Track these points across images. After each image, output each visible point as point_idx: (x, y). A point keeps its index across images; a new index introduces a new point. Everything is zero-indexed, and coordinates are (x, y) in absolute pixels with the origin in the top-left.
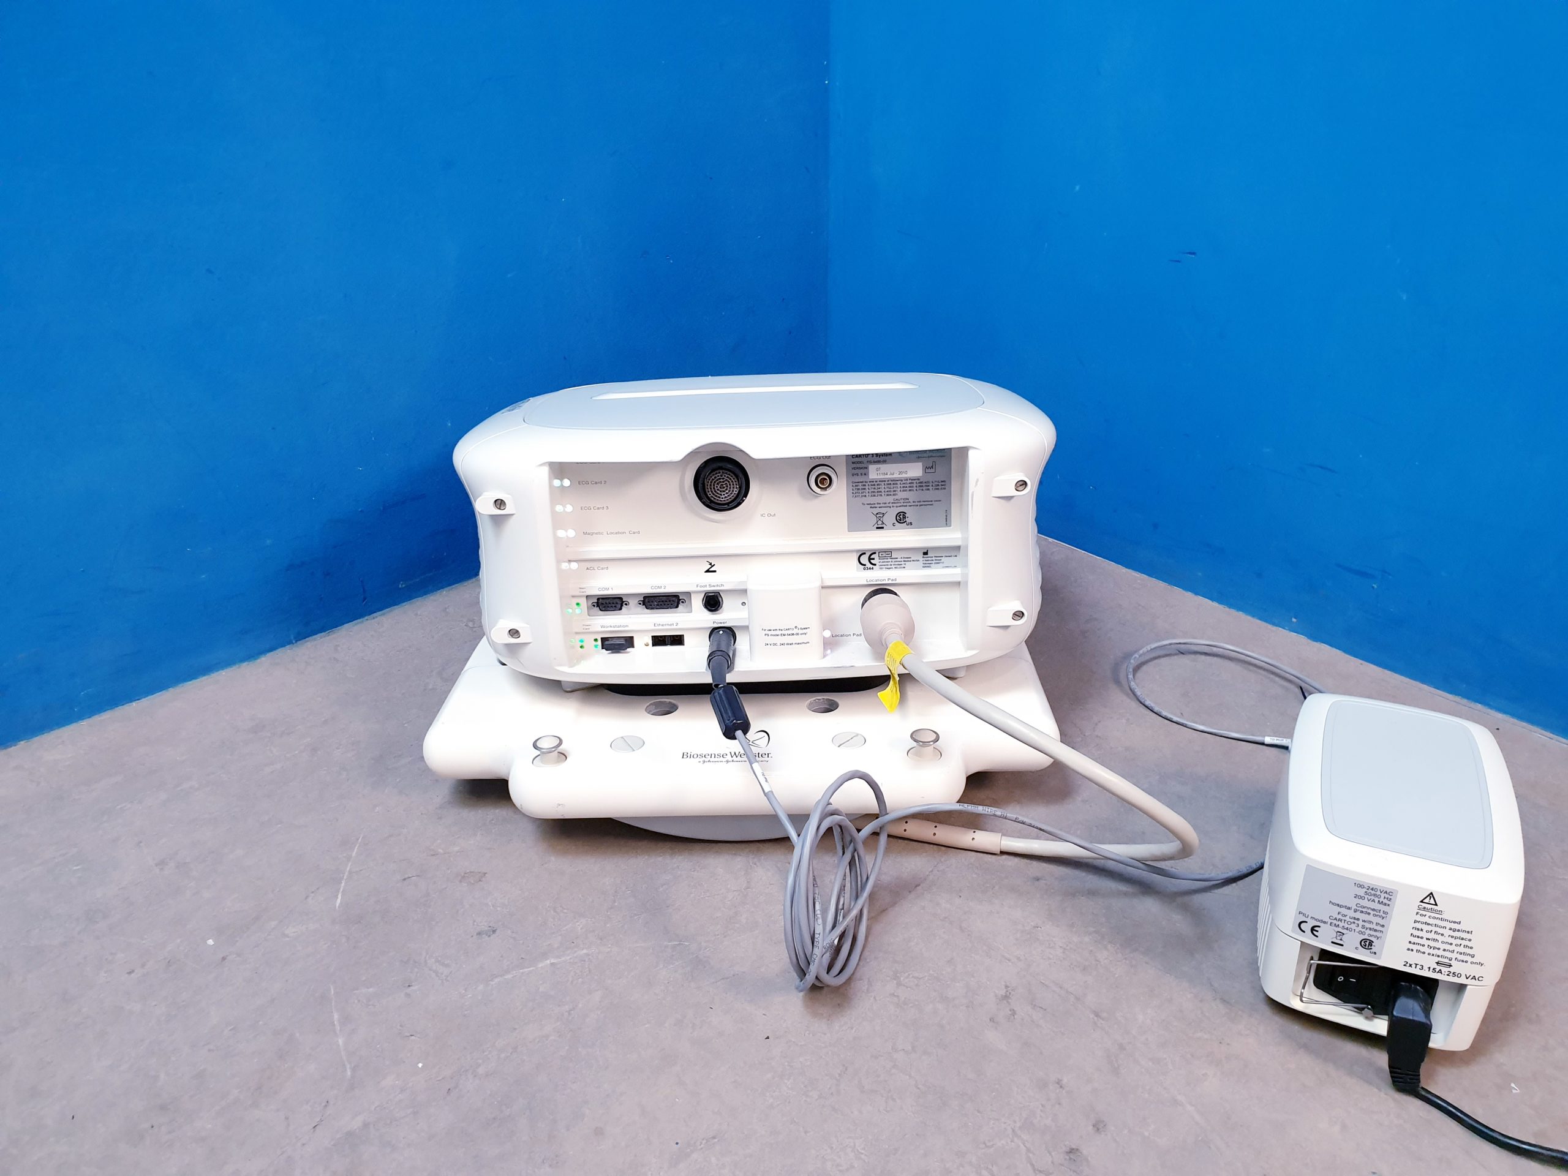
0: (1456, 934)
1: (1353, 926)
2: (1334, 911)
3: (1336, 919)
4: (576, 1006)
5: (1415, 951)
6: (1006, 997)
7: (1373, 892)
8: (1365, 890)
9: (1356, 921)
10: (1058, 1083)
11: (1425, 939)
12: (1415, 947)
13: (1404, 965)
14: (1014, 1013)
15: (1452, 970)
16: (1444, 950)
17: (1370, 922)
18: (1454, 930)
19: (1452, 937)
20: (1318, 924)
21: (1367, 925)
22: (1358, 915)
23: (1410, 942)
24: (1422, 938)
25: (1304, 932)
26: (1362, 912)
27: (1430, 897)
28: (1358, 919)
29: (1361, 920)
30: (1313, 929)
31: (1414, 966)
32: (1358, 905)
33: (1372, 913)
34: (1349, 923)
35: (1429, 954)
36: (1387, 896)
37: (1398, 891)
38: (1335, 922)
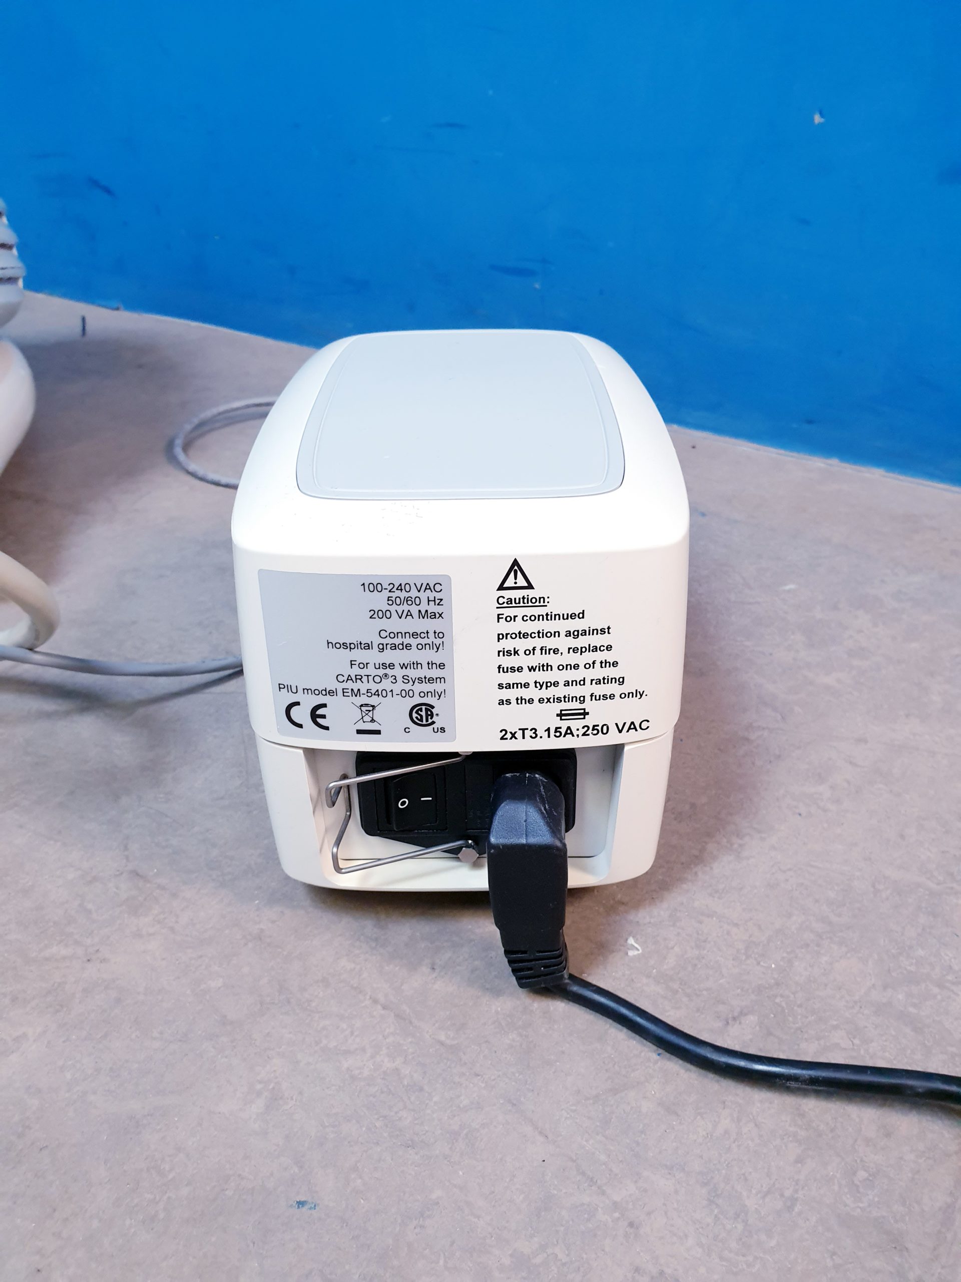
0: (582, 642)
1: (386, 684)
2: (341, 660)
3: (349, 678)
5: (514, 701)
7: (403, 595)
8: (386, 594)
9: (388, 671)
11: (526, 669)
12: (512, 694)
13: (502, 738)
15: (589, 721)
16: (567, 684)
17: (416, 665)
18: (576, 634)
19: (575, 650)
20: (321, 700)
21: (413, 673)
22: (389, 656)
23: (501, 686)
24: (520, 669)
25: (300, 726)
26: (394, 647)
27: (516, 571)
28: (391, 666)
29: (397, 667)
30: (315, 716)
31: (519, 734)
32: (383, 634)
33: (414, 642)
34: (377, 679)
35: (541, 701)
36: (432, 595)
37: (448, 578)
38: (350, 685)
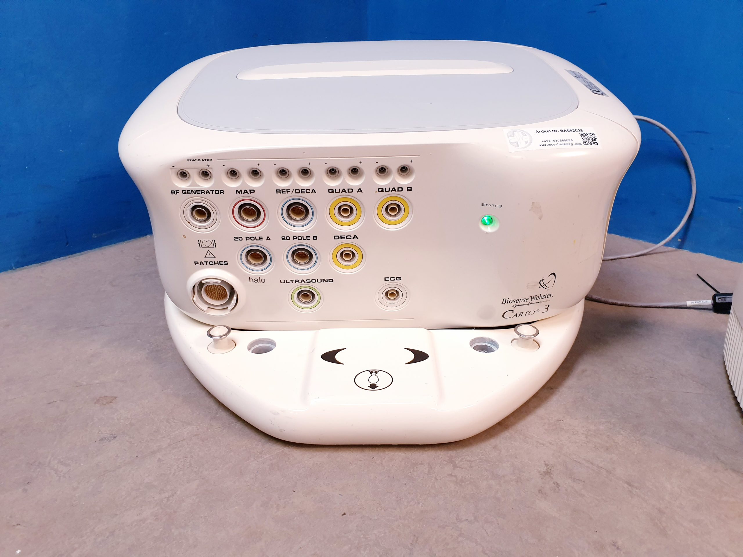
4: (175, 493)
6: (548, 473)
10: (614, 545)
14: (557, 485)
